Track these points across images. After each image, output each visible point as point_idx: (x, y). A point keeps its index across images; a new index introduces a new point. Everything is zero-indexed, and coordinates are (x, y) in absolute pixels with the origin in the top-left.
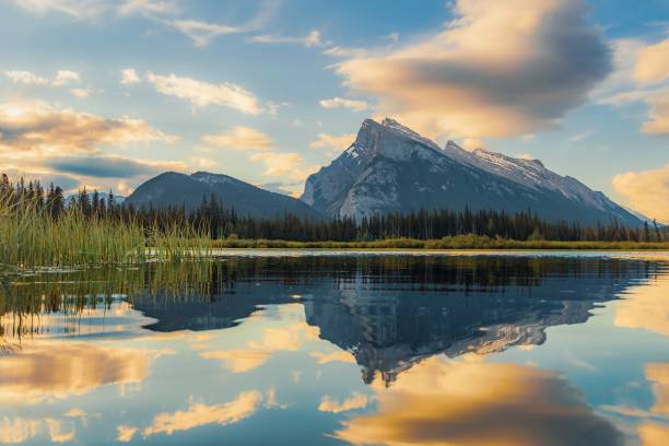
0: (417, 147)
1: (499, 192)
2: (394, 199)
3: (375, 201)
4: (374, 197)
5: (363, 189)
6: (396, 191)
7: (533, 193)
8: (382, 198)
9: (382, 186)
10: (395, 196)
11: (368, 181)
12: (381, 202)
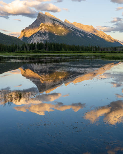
0: (55, 21)
1: (80, 36)
2: (47, 38)
3: (41, 38)
4: (41, 37)
5: (38, 34)
6: (48, 35)
7: (90, 35)
8: (44, 37)
9: (44, 33)
10: (48, 36)
11: (39, 32)
12: (43, 38)
